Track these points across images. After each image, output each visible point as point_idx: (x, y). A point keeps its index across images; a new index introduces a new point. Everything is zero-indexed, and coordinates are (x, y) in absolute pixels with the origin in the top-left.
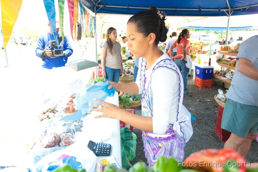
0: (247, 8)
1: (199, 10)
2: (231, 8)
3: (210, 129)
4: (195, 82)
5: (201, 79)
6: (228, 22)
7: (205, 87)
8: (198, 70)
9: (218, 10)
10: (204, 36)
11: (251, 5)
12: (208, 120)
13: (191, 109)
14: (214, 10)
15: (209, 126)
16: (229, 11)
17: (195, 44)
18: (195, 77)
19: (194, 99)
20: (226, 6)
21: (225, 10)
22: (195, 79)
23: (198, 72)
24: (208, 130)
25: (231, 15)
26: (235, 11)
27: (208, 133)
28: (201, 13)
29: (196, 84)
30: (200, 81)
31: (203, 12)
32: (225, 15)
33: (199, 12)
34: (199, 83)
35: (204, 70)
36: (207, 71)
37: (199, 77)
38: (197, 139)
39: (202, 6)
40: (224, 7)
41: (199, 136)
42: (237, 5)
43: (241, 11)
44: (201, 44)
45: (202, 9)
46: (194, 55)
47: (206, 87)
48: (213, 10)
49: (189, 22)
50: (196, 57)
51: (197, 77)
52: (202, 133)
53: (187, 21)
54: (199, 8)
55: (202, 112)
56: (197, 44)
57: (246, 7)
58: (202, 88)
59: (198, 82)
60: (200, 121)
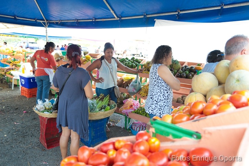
0: (59, 23)
1: (13, 17)
2: (47, 20)
3: (36, 140)
4: (22, 92)
5: (27, 89)
6: (47, 32)
7: (32, 96)
8: (23, 80)
9: (35, 20)
10: (32, 43)
11: (61, 20)
12: (35, 130)
13: (16, 123)
14: (31, 20)
15: (35, 137)
16: (45, 23)
17: (17, 53)
18: (21, 88)
19: (20, 111)
20: (42, 18)
21: (41, 21)
22: (22, 90)
23: (23, 82)
24: (34, 141)
25: (48, 27)
26: (50, 23)
27: (33, 145)
28: (17, 22)
29: (23, 94)
30: (26, 90)
31: (19, 21)
32: (43, 26)
33: (14, 20)
34: (26, 93)
35: (29, 79)
36: (31, 80)
37: (25, 87)
38: (20, 156)
39: (16, 14)
40: (40, 19)
41: (24, 151)
42: (51, 18)
43: (55, 24)
44: (24, 53)
45: (17, 17)
46: (18, 64)
47: (34, 96)
48: (29, 20)
49: (8, 28)
50: (21, 66)
51: (23, 87)
52: (27, 148)
53: (6, 27)
54: (14, 16)
55: (28, 124)
56: (20, 53)
57: (58, 21)
58: (30, 97)
59: (24, 92)
60: (25, 135)
